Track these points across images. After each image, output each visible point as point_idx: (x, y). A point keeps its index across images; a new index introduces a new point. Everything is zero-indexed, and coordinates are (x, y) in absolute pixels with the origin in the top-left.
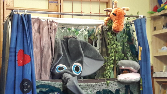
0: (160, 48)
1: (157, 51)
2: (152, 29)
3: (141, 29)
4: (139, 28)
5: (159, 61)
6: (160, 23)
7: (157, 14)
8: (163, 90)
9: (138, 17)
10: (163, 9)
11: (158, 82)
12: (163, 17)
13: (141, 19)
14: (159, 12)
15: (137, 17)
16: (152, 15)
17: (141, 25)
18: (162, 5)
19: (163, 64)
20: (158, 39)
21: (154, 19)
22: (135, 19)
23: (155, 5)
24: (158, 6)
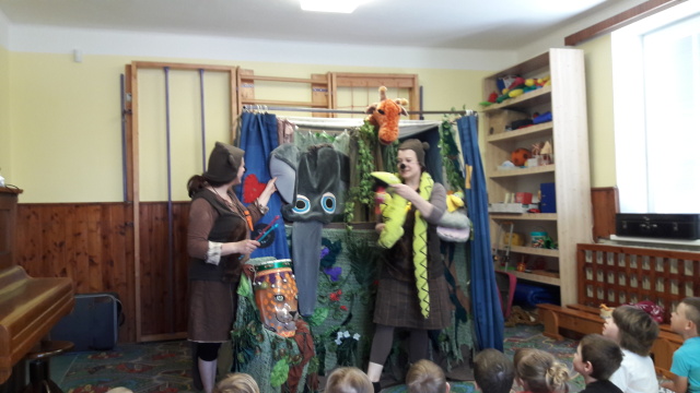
0: (501, 164)
1: (495, 169)
2: (487, 132)
3: (470, 134)
4: (466, 132)
5: (497, 186)
6: (501, 121)
7: (496, 106)
8: (503, 233)
9: (465, 112)
10: (507, 97)
11: (496, 220)
12: (506, 112)
13: (468, 117)
14: (499, 102)
15: (463, 113)
16: (487, 108)
17: (469, 129)
18: (505, 91)
19: (504, 190)
20: (497, 149)
21: (491, 114)
22: (460, 116)
23: (491, 91)
24: (497, 92)
